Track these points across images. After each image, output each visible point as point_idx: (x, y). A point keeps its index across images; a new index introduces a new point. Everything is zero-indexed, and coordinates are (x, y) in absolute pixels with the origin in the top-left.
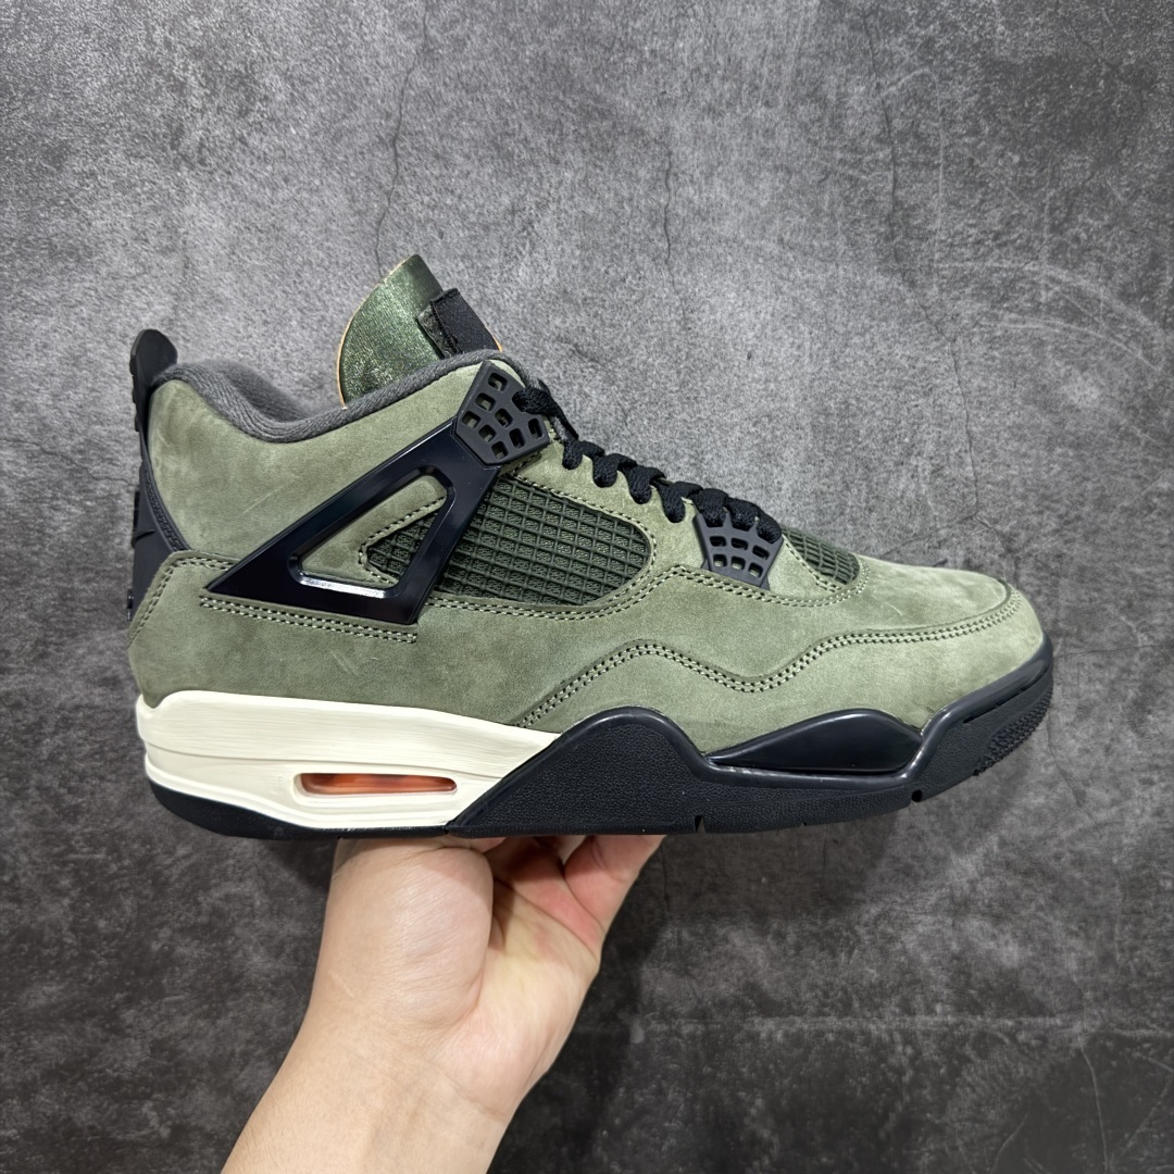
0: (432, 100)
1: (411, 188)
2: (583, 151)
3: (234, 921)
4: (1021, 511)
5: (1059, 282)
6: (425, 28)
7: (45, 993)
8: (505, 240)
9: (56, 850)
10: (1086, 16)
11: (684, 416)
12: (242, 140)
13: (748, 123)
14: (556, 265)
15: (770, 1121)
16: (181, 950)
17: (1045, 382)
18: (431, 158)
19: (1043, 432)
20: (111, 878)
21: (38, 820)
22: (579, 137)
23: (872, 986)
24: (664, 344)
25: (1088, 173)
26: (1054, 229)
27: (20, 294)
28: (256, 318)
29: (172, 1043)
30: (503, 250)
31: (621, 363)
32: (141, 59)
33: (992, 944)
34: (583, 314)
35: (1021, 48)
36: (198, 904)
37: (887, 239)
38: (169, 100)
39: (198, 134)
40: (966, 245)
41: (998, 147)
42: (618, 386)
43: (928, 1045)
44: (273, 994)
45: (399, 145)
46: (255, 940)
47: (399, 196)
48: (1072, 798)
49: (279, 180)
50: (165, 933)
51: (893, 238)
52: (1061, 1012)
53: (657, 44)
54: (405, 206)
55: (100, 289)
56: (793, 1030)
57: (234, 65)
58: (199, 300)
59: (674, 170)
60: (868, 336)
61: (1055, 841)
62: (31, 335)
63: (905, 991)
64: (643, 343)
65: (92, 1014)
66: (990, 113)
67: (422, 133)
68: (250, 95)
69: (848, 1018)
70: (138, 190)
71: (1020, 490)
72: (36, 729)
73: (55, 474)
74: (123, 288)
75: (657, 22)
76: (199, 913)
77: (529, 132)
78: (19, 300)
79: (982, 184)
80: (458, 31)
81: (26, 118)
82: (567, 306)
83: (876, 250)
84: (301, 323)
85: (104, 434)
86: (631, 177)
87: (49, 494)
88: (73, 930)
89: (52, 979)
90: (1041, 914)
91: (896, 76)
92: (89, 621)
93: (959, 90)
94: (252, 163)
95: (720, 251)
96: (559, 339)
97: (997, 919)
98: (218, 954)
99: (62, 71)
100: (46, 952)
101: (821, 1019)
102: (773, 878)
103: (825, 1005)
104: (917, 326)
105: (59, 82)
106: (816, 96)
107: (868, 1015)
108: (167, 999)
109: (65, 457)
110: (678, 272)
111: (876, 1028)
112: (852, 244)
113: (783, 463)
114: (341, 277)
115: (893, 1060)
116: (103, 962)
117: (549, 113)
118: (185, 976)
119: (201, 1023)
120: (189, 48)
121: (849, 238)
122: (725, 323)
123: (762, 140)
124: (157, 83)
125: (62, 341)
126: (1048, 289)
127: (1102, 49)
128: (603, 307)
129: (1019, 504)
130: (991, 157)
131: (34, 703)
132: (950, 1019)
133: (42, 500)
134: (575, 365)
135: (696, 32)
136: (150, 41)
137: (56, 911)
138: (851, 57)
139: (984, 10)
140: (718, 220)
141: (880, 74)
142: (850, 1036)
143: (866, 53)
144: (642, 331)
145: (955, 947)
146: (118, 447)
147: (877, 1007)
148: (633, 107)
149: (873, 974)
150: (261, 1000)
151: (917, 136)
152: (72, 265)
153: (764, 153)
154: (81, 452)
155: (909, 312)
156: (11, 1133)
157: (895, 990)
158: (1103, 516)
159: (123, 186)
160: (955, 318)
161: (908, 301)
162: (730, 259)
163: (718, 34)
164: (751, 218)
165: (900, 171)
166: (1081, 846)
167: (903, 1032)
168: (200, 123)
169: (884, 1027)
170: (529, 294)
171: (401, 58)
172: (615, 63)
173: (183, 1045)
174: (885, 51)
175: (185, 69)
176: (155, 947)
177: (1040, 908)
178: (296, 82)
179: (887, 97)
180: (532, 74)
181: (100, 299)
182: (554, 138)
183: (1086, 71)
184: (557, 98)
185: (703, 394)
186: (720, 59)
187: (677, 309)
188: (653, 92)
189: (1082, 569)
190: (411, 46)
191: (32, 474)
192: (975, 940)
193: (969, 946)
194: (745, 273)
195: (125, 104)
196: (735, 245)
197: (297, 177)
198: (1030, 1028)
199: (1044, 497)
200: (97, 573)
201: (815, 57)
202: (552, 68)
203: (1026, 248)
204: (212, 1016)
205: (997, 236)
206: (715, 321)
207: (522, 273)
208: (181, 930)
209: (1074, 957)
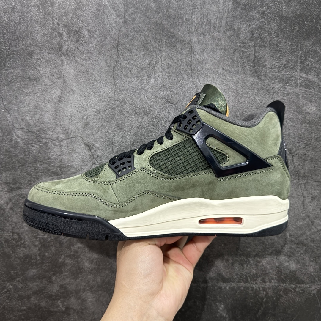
0: (127, 35)
1: (122, 59)
2: (168, 47)
3: (80, 254)
4: (294, 142)
5: (303, 78)
6: (125, 16)
7: (32, 272)
8: (147, 72)
9: (35, 235)
10: (309, 2)
12: (77, 48)
13: (213, 37)
14: (161, 78)
15: (225, 311)
16: (67, 261)
17: (300, 106)
18: (127, 51)
19: (300, 120)
20: (49, 242)
22: (166, 43)
23: (254, 275)
25: (311, 46)
26: (301, 62)
27: (22, 91)
28: (82, 95)
29: (65, 285)
30: (147, 74)
32: (51, 28)
33: (288, 264)
34: (169, 91)
35: (290, 12)
36: (71, 249)
37: (253, 67)
38: (58, 38)
39: (66, 47)
40: (276, 68)
41: (284, 40)
43: (270, 292)
45: (119, 48)
46: (86, 259)
47: (119, 61)
48: (310, 223)
49: (87, 58)
50: (63, 257)
51: (255, 67)
52: (309, 283)
53: (187, 17)
54: (120, 64)
55: (42, 89)
56: (231, 286)
57: (75, 28)
58: (68, 91)
59: (193, 51)
60: (248, 94)
61: (306, 235)
62: (25, 101)
63: (263, 276)
65: (44, 278)
66: (282, 31)
67: (125, 44)
68: (79, 36)
69: (247, 283)
70: (51, 62)
71: (293, 136)
73: (32, 137)
74: (48, 88)
75: (187, 11)
76: (71, 252)
77: (153, 42)
78: (22, 92)
79: (280, 51)
80: (133, 16)
81: (23, 45)
82: (164, 89)
83: (250, 71)
84: (94, 96)
85: (44, 126)
86: (181, 54)
87: (31, 142)
88: (39, 255)
89: (34, 268)
90: (302, 255)
91: (255, 22)
92: (42, 175)
93: (273, 25)
94: (80, 54)
95: (206, 72)
96: (162, 98)
97: (289, 257)
98: (76, 262)
99: (31, 32)
100: (33, 261)
101: (239, 283)
102: (225, 244)
103: (240, 280)
104: (262, 91)
105: (31, 35)
106: (232, 28)
107: (253, 283)
108: (64, 274)
109: (34, 133)
110: (195, 78)
111: (255, 286)
112: (243, 69)
114: (104, 84)
115: (260, 295)
116: (47, 264)
117: (158, 37)
118: (68, 268)
119: (72, 281)
120: (63, 25)
121: (242, 67)
123: (217, 41)
124: (55, 34)
125: (33, 102)
126: (300, 79)
127: (314, 11)
128: (174, 89)
129: (293, 140)
130: (283, 43)
132: (276, 284)
133: (29, 144)
134: (167, 105)
135: (198, 13)
136: (53, 24)
137: (35, 250)
138: (242, 17)
139: (279, 2)
140: (205, 64)
141: (250, 22)
142: (248, 288)
143: (246, 16)
145: (277, 264)
147: (255, 280)
148: (181, 34)
149: (254, 271)
150: (88, 275)
151: (261, 38)
152: (35, 83)
153: (218, 45)
154: (38, 131)
155: (260, 87)
156: (25, 308)
157: (260, 276)
158: (318, 143)
159: (48, 62)
160: (273, 88)
161: (259, 84)
162: (209, 75)
163: (204, 13)
164: (214, 63)
165: (256, 48)
166: (313, 236)
167: (263, 288)
168: (67, 44)
169: (257, 286)
170: (154, 86)
171: (119, 24)
172: (176, 23)
173: (68, 286)
174: (251, 15)
175: (63, 30)
176: (60, 260)
177: (302, 254)
178: (91, 32)
179: (252, 28)
180: (153, 27)
181: (42, 91)
182: (160, 44)
183: (310, 18)
184: (160, 33)
186: (205, 20)
188: (187, 30)
189: (312, 158)
190: (121, 21)
191: (26, 137)
192: (283, 262)
193: (281, 264)
194: (213, 78)
195: (47, 40)
196: (210, 71)
197: (92, 57)
198: (299, 287)
199: (300, 138)
200: (43, 163)
201: (231, 18)
202: (159, 25)
203: (293, 68)
204: (75, 279)
205: (285, 65)
207: (152, 81)
208: (67, 256)
209: (312, 268)
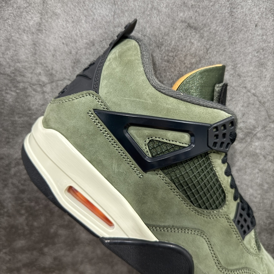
11: (230, 50)
21: (13, 193)
24: (222, 22)
31: (206, 30)
42: (205, 39)
44: (89, 244)
64: (215, 22)
72: (9, 165)
113: (267, 67)
122: (247, 12)
131: (8, 157)
144: (214, 17)
146: (25, 71)
185: (237, 41)
187: (228, 8)
206: (243, 12)
